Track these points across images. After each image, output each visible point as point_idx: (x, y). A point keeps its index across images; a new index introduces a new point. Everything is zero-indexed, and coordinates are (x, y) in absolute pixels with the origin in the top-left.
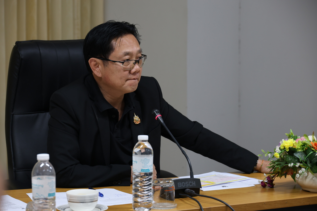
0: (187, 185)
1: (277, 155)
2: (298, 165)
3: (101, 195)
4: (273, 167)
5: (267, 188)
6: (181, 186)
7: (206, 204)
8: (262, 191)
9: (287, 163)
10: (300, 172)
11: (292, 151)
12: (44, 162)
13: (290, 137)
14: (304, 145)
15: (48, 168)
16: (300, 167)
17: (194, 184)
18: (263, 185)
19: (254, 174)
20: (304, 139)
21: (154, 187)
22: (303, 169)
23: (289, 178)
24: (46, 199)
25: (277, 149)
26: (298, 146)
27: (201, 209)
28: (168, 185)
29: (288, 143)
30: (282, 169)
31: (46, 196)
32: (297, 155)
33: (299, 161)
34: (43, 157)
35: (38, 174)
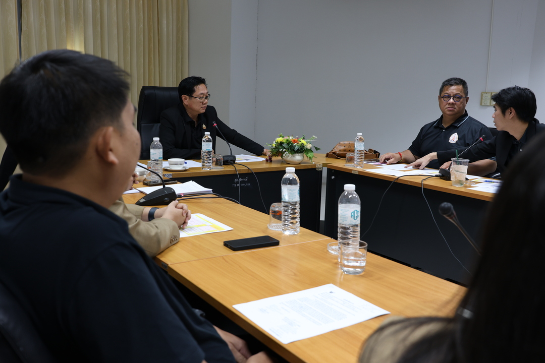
0: (229, 159)
1: (274, 145)
2: (284, 150)
3: (186, 163)
4: (272, 152)
5: (269, 162)
6: (226, 159)
7: (238, 168)
8: (266, 163)
9: (279, 149)
10: (285, 153)
11: (281, 143)
12: (157, 141)
13: (280, 136)
14: (288, 140)
15: (159, 144)
16: (285, 151)
17: (232, 158)
18: (267, 160)
19: (262, 156)
20: (287, 138)
21: (213, 158)
22: (287, 152)
23: (280, 158)
24: (158, 160)
25: (274, 142)
26: (284, 141)
27: (236, 170)
28: (219, 158)
29: (280, 139)
30: (276, 153)
31: (157, 159)
32: (284, 145)
33: (285, 148)
34: (156, 139)
35: (154, 148)
